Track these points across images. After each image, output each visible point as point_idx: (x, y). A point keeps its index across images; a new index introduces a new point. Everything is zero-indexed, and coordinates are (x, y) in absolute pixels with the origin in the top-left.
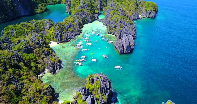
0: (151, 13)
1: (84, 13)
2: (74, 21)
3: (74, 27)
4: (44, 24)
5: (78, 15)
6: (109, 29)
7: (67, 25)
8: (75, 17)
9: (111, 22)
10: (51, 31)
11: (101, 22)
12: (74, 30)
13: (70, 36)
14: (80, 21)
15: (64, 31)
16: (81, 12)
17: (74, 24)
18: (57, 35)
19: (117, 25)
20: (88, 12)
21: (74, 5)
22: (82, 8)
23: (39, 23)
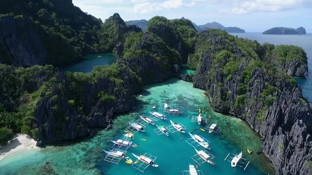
0: (299, 65)
1: (148, 58)
2: (119, 74)
3: (116, 89)
4: (30, 77)
5: (133, 62)
6: (222, 98)
7: (93, 83)
8: (124, 66)
9: (227, 76)
10: (34, 98)
11: (186, 81)
12: (113, 97)
13: (93, 116)
14: (137, 76)
15: (72, 101)
16: (140, 56)
17: (114, 81)
18: (42, 112)
19: (251, 85)
20: (158, 58)
21: (129, 46)
22: (143, 47)
23: (15, 74)
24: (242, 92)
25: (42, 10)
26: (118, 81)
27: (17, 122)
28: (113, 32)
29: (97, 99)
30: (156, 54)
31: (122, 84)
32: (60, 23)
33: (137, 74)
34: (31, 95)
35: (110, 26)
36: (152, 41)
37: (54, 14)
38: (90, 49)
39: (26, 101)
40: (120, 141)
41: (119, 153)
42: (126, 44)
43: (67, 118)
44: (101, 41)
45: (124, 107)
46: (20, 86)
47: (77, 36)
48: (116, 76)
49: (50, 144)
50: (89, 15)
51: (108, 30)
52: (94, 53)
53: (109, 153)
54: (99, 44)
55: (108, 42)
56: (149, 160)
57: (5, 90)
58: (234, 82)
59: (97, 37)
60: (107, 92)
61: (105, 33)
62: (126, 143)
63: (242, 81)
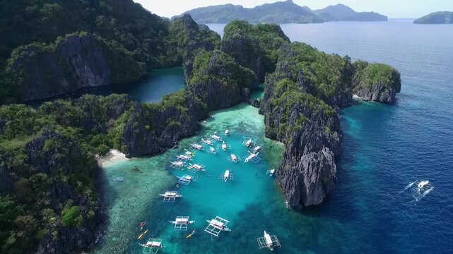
0: (383, 90)
1: (214, 83)
2: (186, 101)
3: (181, 116)
4: (111, 106)
5: (199, 88)
6: (270, 125)
7: (162, 111)
8: (191, 93)
9: (275, 106)
10: (119, 123)
11: (254, 106)
12: (179, 123)
13: (163, 138)
14: (202, 103)
15: (148, 127)
16: (207, 81)
17: (180, 109)
18: (128, 134)
19: (289, 116)
20: (225, 83)
21: (198, 67)
22: (210, 72)
23: (98, 102)
24: (284, 121)
25: (101, 17)
26: (184, 109)
27: (110, 141)
28: (183, 39)
29: (166, 125)
30: (224, 78)
31: (187, 112)
32: (120, 31)
33: (202, 101)
34: (116, 122)
35: (179, 30)
36: (220, 63)
37: (113, 21)
38: (156, 62)
39: (112, 126)
40: (181, 156)
41: (180, 163)
42: (195, 64)
43: (145, 139)
44: (168, 52)
45: (188, 132)
46: (104, 112)
47: (141, 47)
48: (182, 104)
49: (135, 157)
50: (154, 14)
51: (177, 36)
52: (160, 67)
53: (173, 163)
54: (166, 55)
55: (176, 53)
56: (199, 167)
57: (94, 116)
58: (279, 112)
59: (162, 45)
60: (174, 119)
61: (173, 40)
62: (186, 157)
63: (284, 112)
